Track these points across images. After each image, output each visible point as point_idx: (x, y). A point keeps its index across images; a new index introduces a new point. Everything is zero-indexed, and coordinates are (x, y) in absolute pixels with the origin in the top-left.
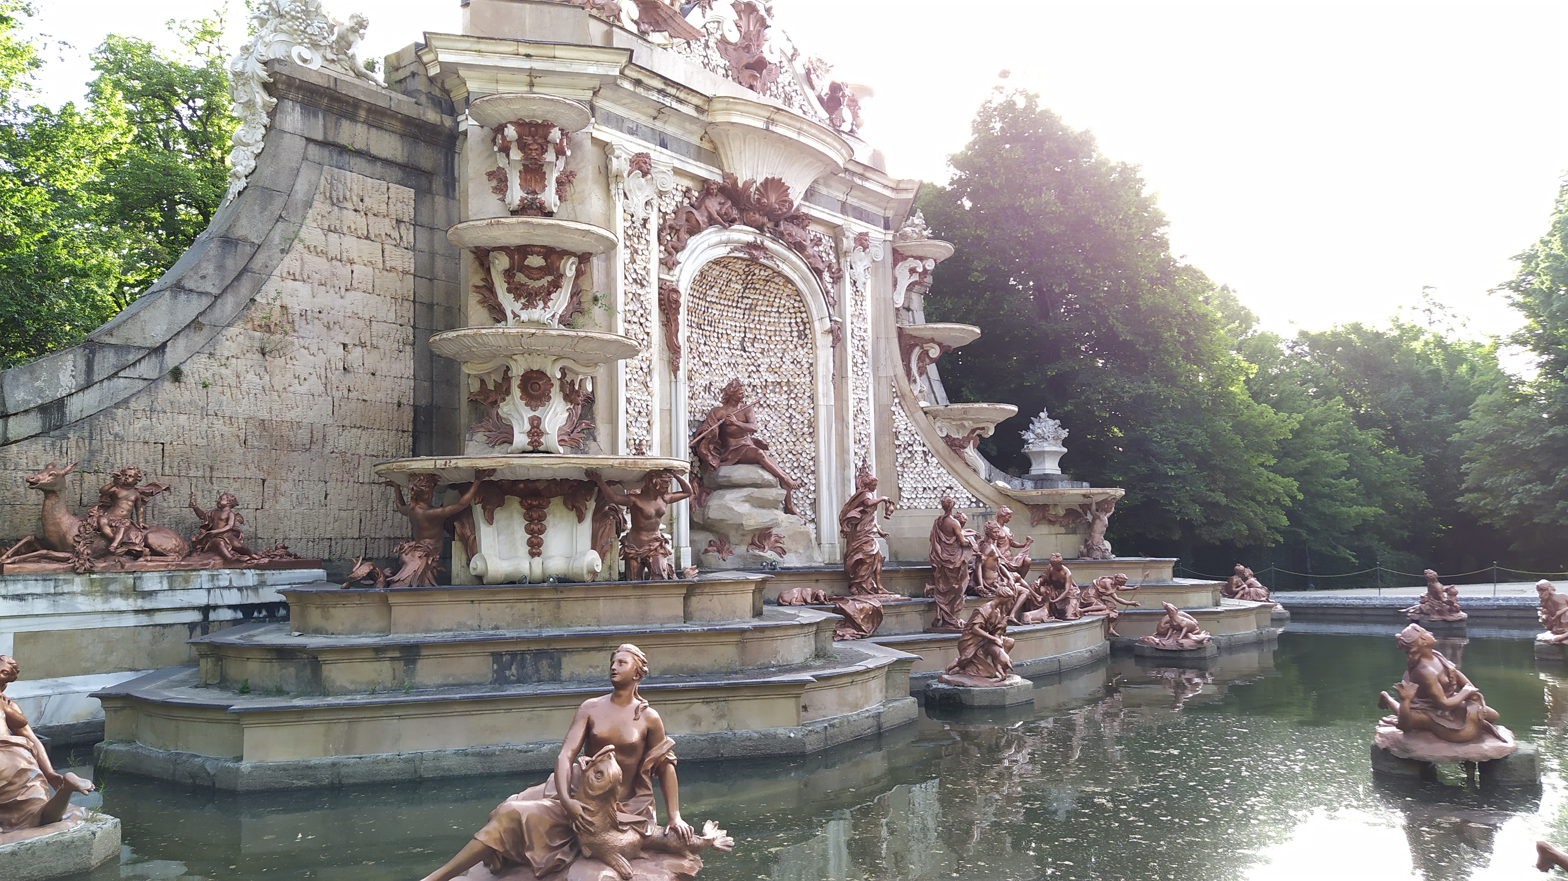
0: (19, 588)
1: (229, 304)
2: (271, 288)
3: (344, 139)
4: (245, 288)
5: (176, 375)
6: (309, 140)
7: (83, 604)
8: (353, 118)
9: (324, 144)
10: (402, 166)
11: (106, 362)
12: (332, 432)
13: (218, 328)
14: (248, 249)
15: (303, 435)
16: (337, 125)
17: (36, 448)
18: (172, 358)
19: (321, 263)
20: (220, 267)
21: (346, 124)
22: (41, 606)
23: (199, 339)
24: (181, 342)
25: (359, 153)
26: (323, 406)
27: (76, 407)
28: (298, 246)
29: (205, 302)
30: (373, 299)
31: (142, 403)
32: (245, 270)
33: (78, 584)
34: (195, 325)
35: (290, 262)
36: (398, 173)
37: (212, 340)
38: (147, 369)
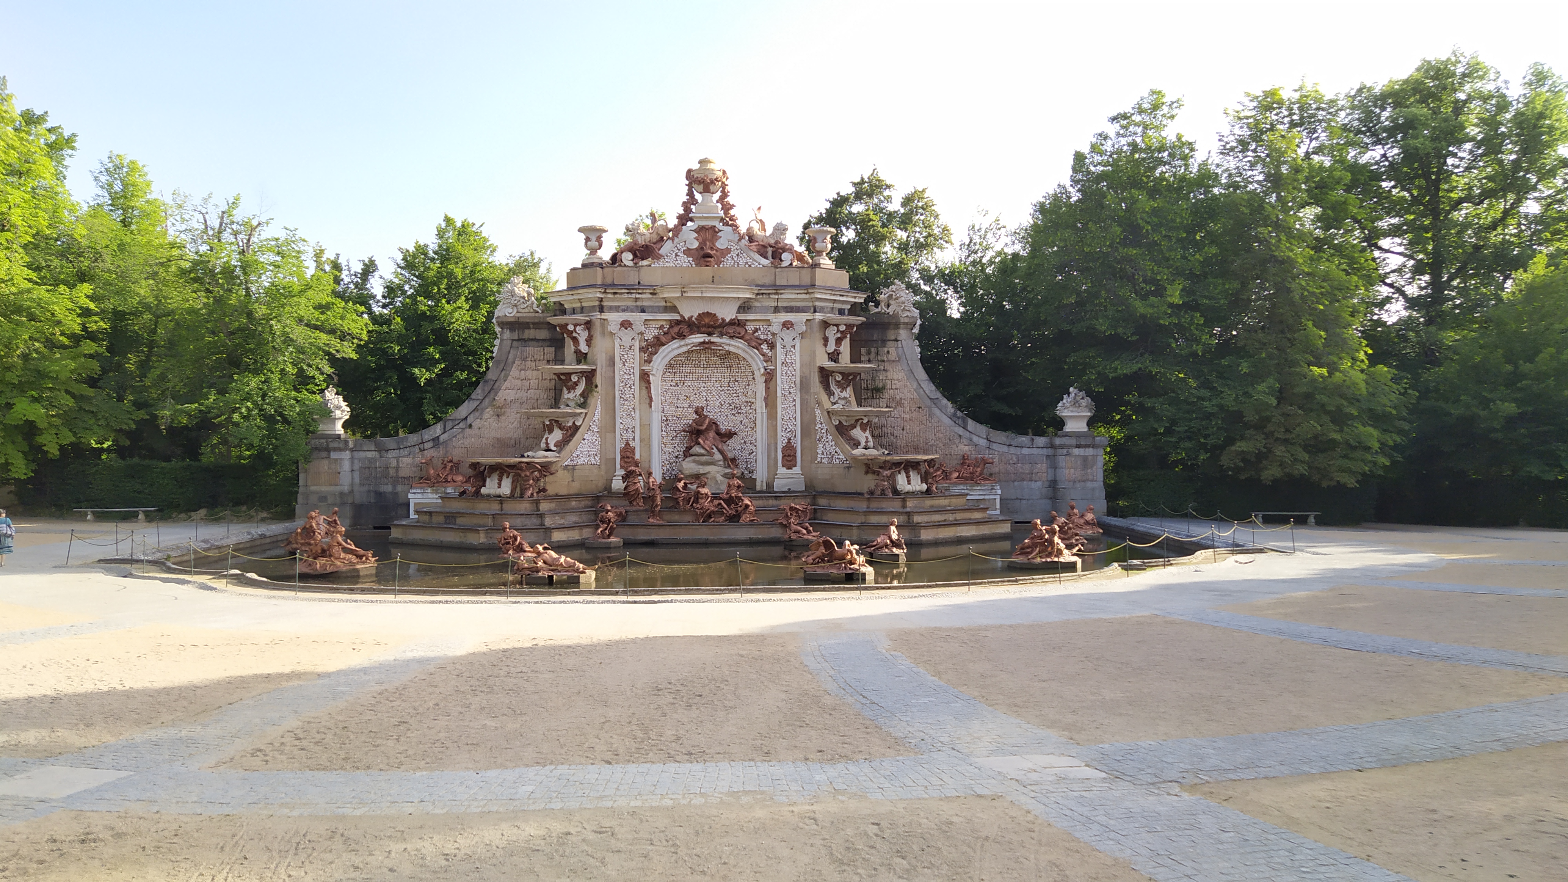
0: (414, 491)
1: (487, 401)
2: (500, 394)
3: (526, 336)
4: (492, 395)
5: (470, 426)
6: (513, 340)
7: (430, 495)
8: (529, 328)
9: (519, 340)
10: (549, 340)
11: (449, 425)
12: (523, 441)
13: (483, 410)
14: (492, 383)
15: (513, 442)
16: (523, 332)
17: (432, 450)
18: (469, 421)
19: (519, 382)
20: (483, 390)
21: (527, 331)
22: (419, 496)
23: (477, 414)
24: (472, 415)
25: (532, 340)
26: (520, 431)
27: (442, 438)
28: (510, 377)
29: (478, 402)
30: (538, 392)
31: (461, 436)
32: (492, 389)
33: (429, 490)
34: (476, 409)
35: (507, 384)
36: (548, 343)
37: (481, 414)
38: (462, 425)
